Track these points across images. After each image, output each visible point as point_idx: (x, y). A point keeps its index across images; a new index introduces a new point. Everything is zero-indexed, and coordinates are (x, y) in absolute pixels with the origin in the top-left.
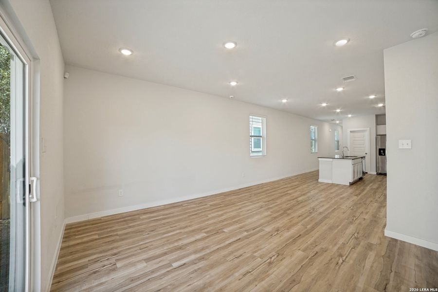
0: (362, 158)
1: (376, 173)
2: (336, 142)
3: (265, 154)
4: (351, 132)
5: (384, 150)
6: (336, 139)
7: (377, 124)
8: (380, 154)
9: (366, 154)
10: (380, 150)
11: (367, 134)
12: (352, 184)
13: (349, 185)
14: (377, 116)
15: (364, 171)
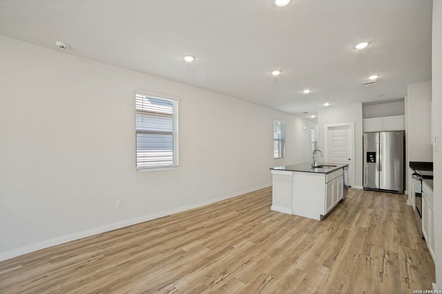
0: (343, 168)
1: (362, 188)
2: (313, 145)
3: (178, 164)
4: (329, 128)
5: (374, 154)
6: (313, 140)
7: (364, 117)
8: (369, 160)
9: (349, 159)
10: (368, 154)
11: (350, 131)
12: (324, 218)
13: (320, 220)
14: (364, 105)
15: (347, 184)
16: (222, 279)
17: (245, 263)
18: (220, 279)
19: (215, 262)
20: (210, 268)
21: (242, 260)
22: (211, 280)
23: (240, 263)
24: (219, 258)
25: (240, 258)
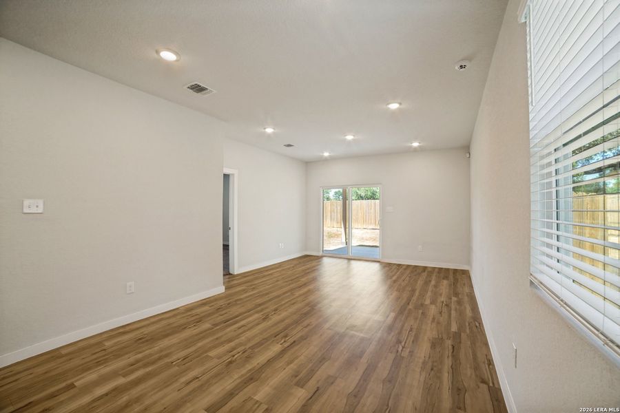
16: (234, 356)
17: (197, 378)
18: (236, 356)
19: (242, 376)
20: (249, 367)
21: (200, 383)
22: (246, 354)
23: (205, 378)
24: (236, 383)
25: (202, 386)
